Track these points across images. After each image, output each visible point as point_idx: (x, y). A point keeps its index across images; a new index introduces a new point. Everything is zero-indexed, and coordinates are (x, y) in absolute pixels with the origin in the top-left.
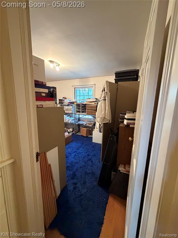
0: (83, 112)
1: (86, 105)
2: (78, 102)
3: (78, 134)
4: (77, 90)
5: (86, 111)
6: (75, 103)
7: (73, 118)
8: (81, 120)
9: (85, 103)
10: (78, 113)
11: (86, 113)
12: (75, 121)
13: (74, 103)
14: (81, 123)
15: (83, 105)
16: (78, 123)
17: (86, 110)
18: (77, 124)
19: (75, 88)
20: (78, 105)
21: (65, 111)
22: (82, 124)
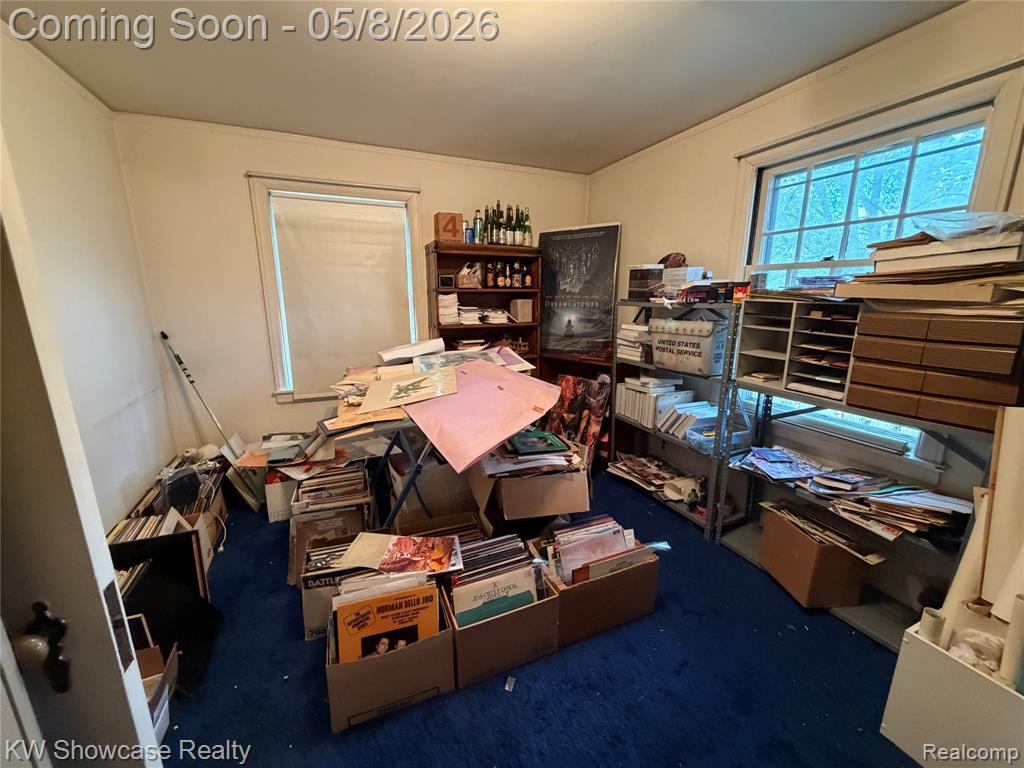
0: (806, 373)
1: (852, 306)
2: (776, 282)
3: (732, 540)
4: (783, 182)
5: (842, 374)
6: (738, 295)
7: (712, 412)
8: (779, 432)
9: (840, 295)
10: (757, 379)
11: (840, 388)
12: (717, 441)
13: (729, 295)
14: (778, 471)
15: (817, 315)
16: (750, 458)
17: (846, 359)
18: (735, 464)
19: (760, 171)
20: (770, 312)
21: (657, 355)
22: (781, 483)
